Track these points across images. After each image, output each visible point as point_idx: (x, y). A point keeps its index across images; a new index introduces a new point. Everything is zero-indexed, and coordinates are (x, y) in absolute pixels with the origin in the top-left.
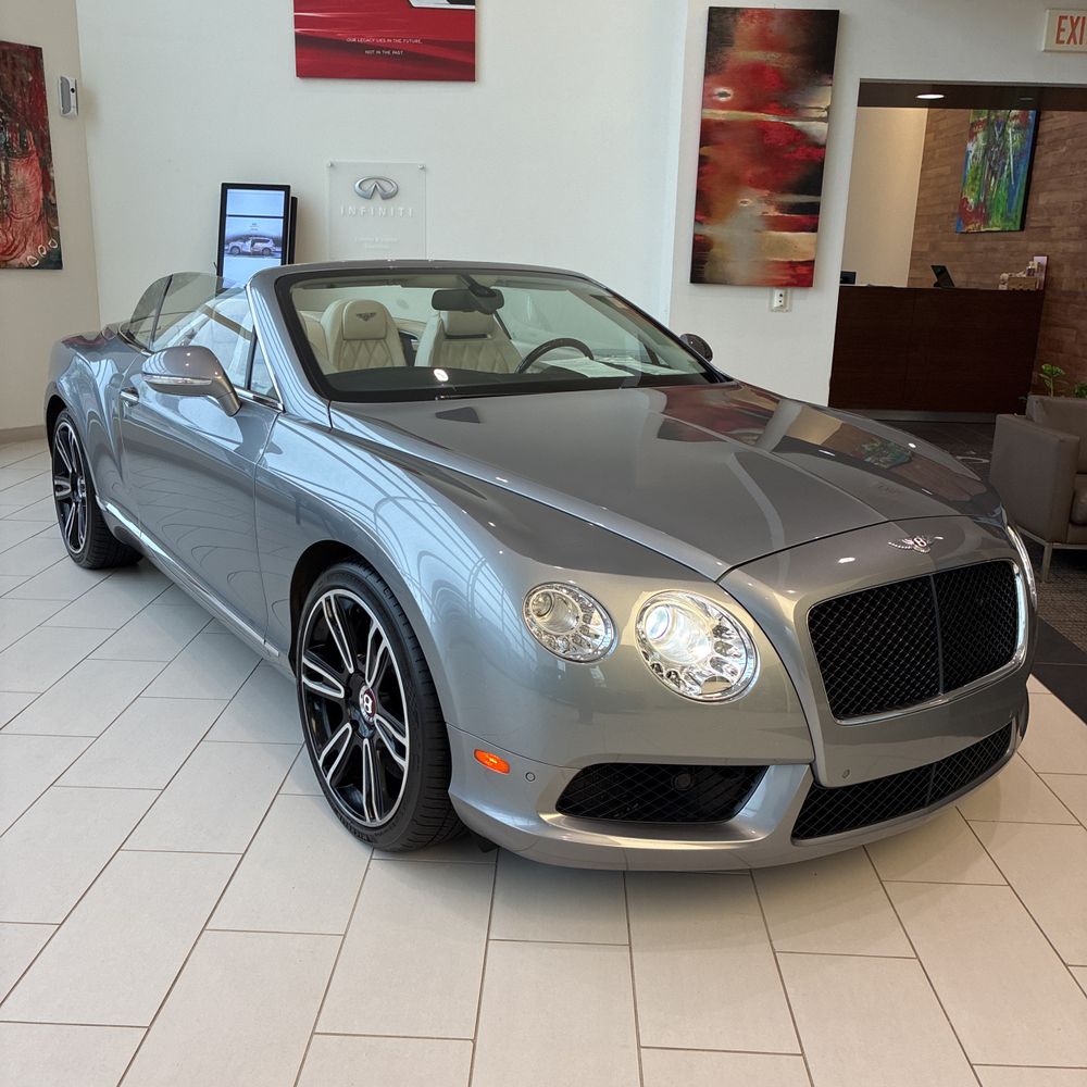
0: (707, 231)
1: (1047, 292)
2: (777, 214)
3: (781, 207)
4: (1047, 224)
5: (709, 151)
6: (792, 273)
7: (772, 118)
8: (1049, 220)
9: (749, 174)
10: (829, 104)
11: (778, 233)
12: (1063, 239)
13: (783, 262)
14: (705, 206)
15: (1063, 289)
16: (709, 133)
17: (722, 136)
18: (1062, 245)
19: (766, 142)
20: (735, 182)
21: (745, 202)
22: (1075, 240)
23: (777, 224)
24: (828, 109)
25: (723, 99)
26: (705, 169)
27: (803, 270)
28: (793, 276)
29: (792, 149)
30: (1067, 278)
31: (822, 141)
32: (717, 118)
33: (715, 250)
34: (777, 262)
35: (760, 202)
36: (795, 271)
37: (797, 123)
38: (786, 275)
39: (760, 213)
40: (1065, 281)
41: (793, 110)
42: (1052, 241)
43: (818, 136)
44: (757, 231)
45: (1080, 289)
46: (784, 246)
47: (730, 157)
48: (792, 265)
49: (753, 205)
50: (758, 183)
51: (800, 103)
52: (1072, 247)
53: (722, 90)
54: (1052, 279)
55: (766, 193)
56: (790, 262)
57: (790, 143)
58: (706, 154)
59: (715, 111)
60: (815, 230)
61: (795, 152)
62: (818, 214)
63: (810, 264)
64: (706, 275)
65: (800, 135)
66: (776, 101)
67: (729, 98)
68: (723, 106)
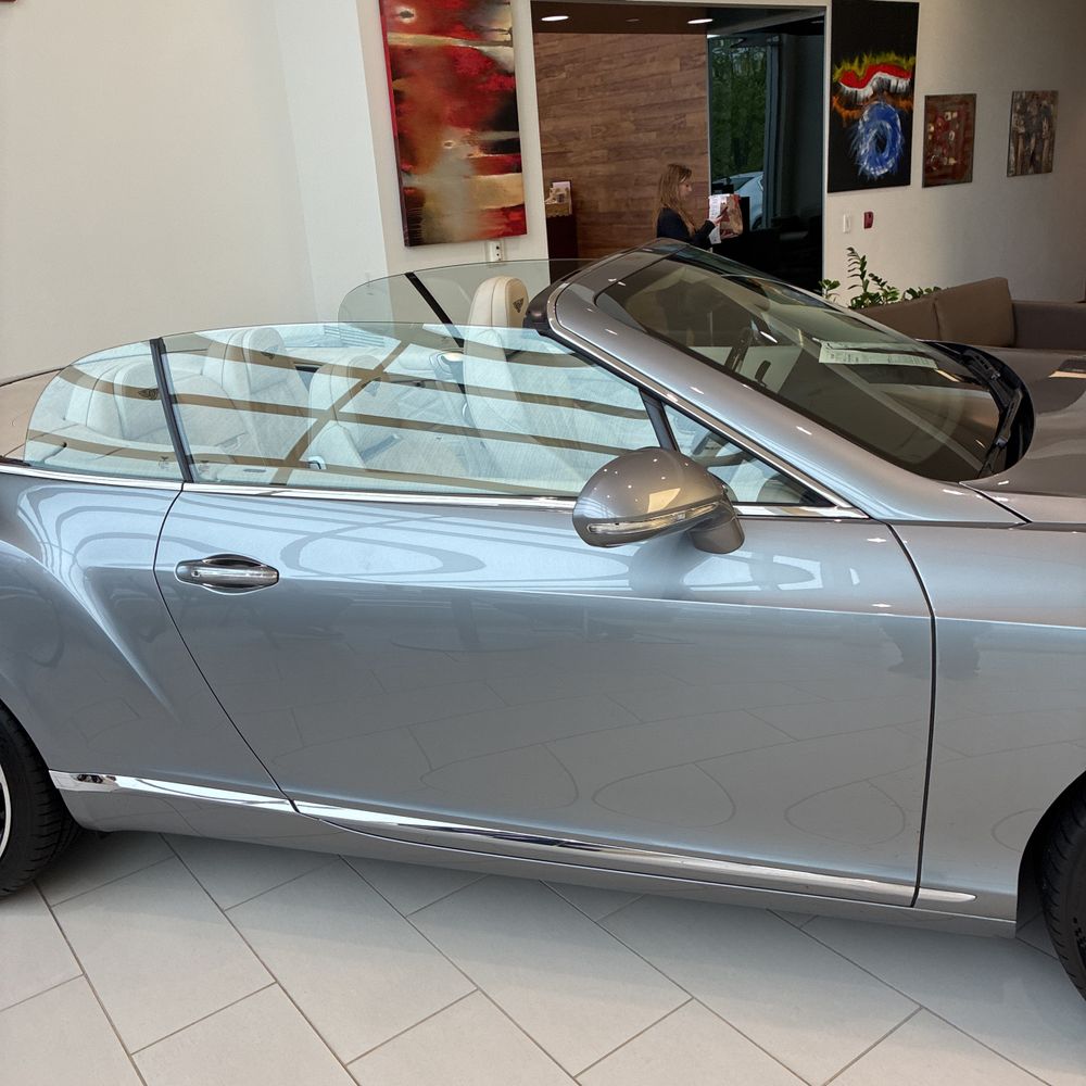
0: (415, 181)
1: (578, 216)
2: (482, 155)
3: (485, 147)
4: (562, 150)
5: (400, 84)
6: (506, 220)
7: (460, 43)
8: (561, 145)
9: (448, 110)
10: (510, 25)
11: (487, 177)
12: (587, 163)
13: (497, 210)
14: (409, 151)
15: (601, 211)
16: (397, 62)
17: (413, 66)
18: (586, 170)
19: (459, 71)
20: (436, 121)
21: (449, 144)
22: (604, 163)
23: (485, 167)
24: (510, 32)
25: (407, 20)
26: (403, 107)
27: (515, 216)
28: (508, 225)
29: (484, 79)
30: (601, 201)
31: (510, 69)
32: (405, 44)
33: (428, 204)
34: (491, 211)
35: (463, 142)
36: (508, 217)
37: (485, 49)
38: (500, 225)
39: (465, 157)
40: (600, 204)
41: (477, 33)
42: (571, 165)
43: (506, 62)
44: (466, 177)
45: (624, 209)
46: (494, 190)
47: (426, 90)
48: (505, 211)
49: (458, 146)
50: (460, 121)
51: (485, 25)
52: (601, 170)
53: (403, 9)
54: (582, 202)
55: (468, 131)
56: (503, 209)
57: (483, 72)
58: (401, 89)
59: (401, 35)
60: (519, 170)
61: (488, 82)
62: (519, 151)
63: (521, 208)
64: (424, 235)
65: (490, 63)
66: (460, 23)
67: (413, 19)
68: (409, 29)
